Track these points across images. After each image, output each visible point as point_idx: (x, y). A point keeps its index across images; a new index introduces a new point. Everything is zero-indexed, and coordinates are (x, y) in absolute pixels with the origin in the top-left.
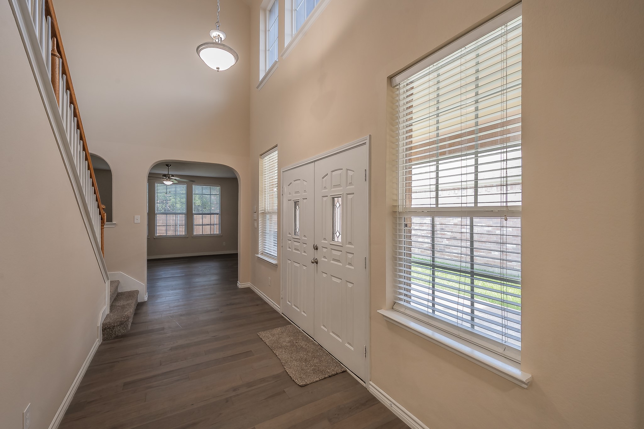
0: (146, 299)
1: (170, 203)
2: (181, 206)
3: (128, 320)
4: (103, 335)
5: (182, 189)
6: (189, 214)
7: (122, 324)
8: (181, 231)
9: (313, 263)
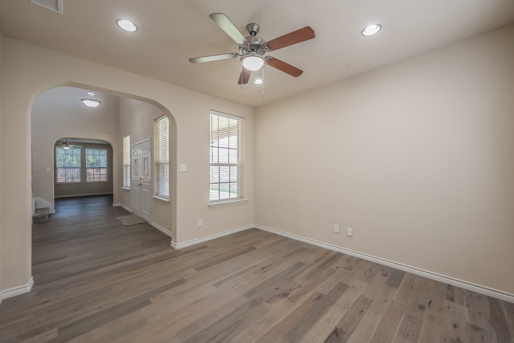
0: (54, 212)
1: (68, 161)
2: (76, 162)
3: (46, 216)
4: (33, 221)
5: (78, 151)
6: (83, 168)
7: (43, 217)
8: (78, 180)
9: (139, 185)
